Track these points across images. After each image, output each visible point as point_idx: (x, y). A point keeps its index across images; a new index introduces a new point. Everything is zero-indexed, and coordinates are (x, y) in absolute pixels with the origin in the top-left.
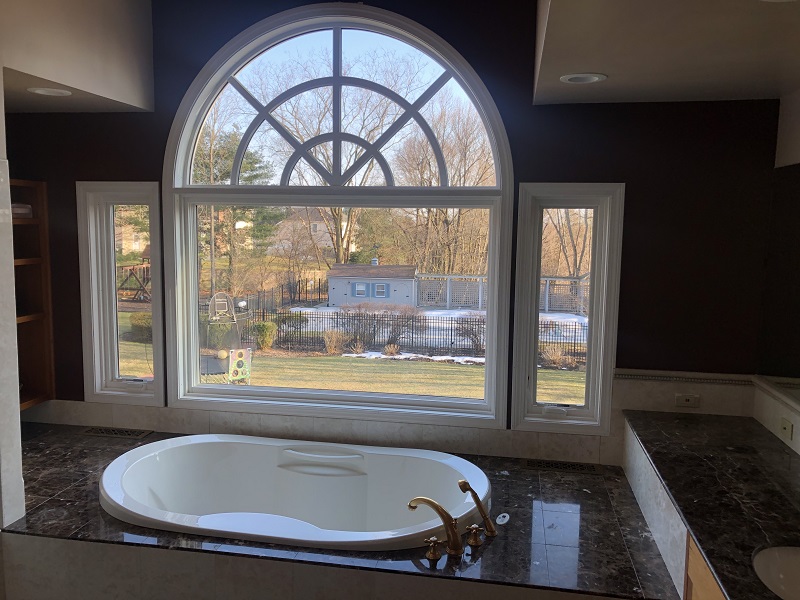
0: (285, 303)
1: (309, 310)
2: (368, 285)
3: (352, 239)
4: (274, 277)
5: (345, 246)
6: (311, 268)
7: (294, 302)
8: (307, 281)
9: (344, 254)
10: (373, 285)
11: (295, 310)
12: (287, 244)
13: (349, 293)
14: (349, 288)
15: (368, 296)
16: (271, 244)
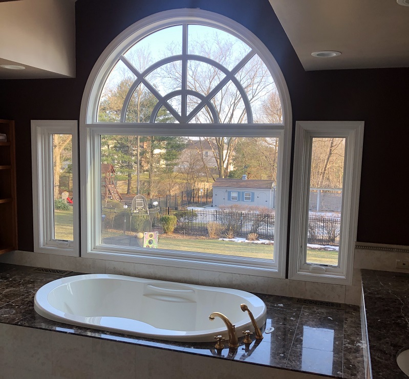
0: (184, 204)
1: (199, 209)
2: (239, 193)
3: (231, 161)
4: (178, 187)
5: (225, 166)
6: (202, 181)
7: (190, 203)
8: (199, 190)
9: (225, 172)
10: (243, 193)
11: (190, 208)
12: (186, 165)
13: (226, 198)
14: (226, 195)
15: (239, 200)
16: (176, 164)
